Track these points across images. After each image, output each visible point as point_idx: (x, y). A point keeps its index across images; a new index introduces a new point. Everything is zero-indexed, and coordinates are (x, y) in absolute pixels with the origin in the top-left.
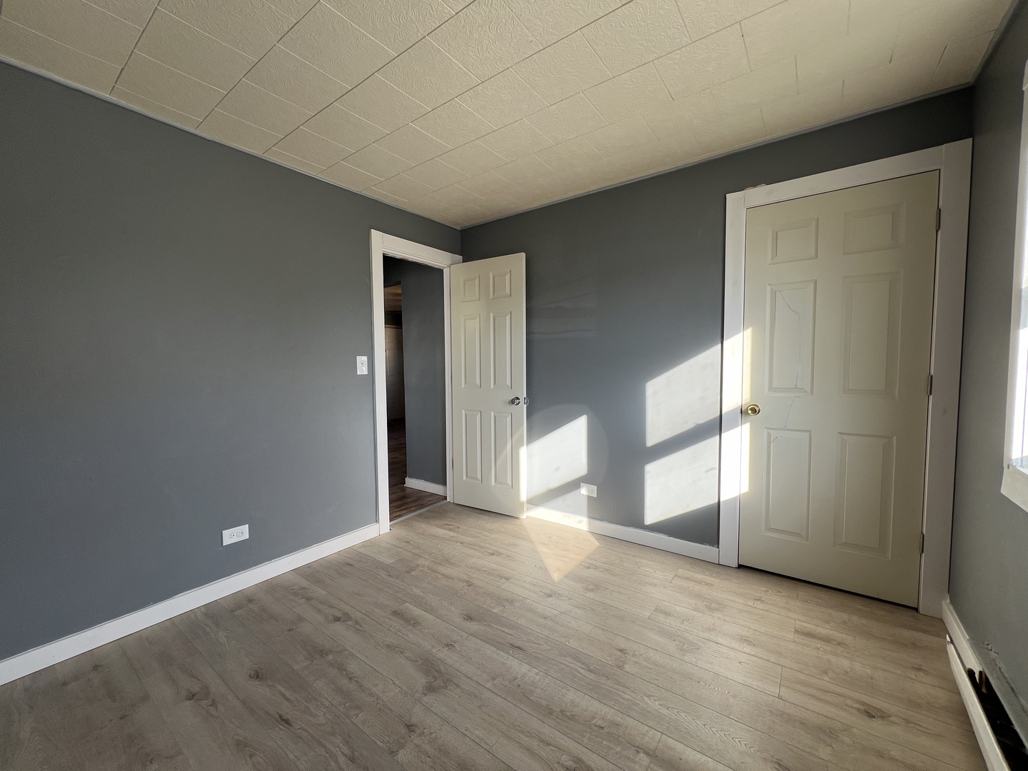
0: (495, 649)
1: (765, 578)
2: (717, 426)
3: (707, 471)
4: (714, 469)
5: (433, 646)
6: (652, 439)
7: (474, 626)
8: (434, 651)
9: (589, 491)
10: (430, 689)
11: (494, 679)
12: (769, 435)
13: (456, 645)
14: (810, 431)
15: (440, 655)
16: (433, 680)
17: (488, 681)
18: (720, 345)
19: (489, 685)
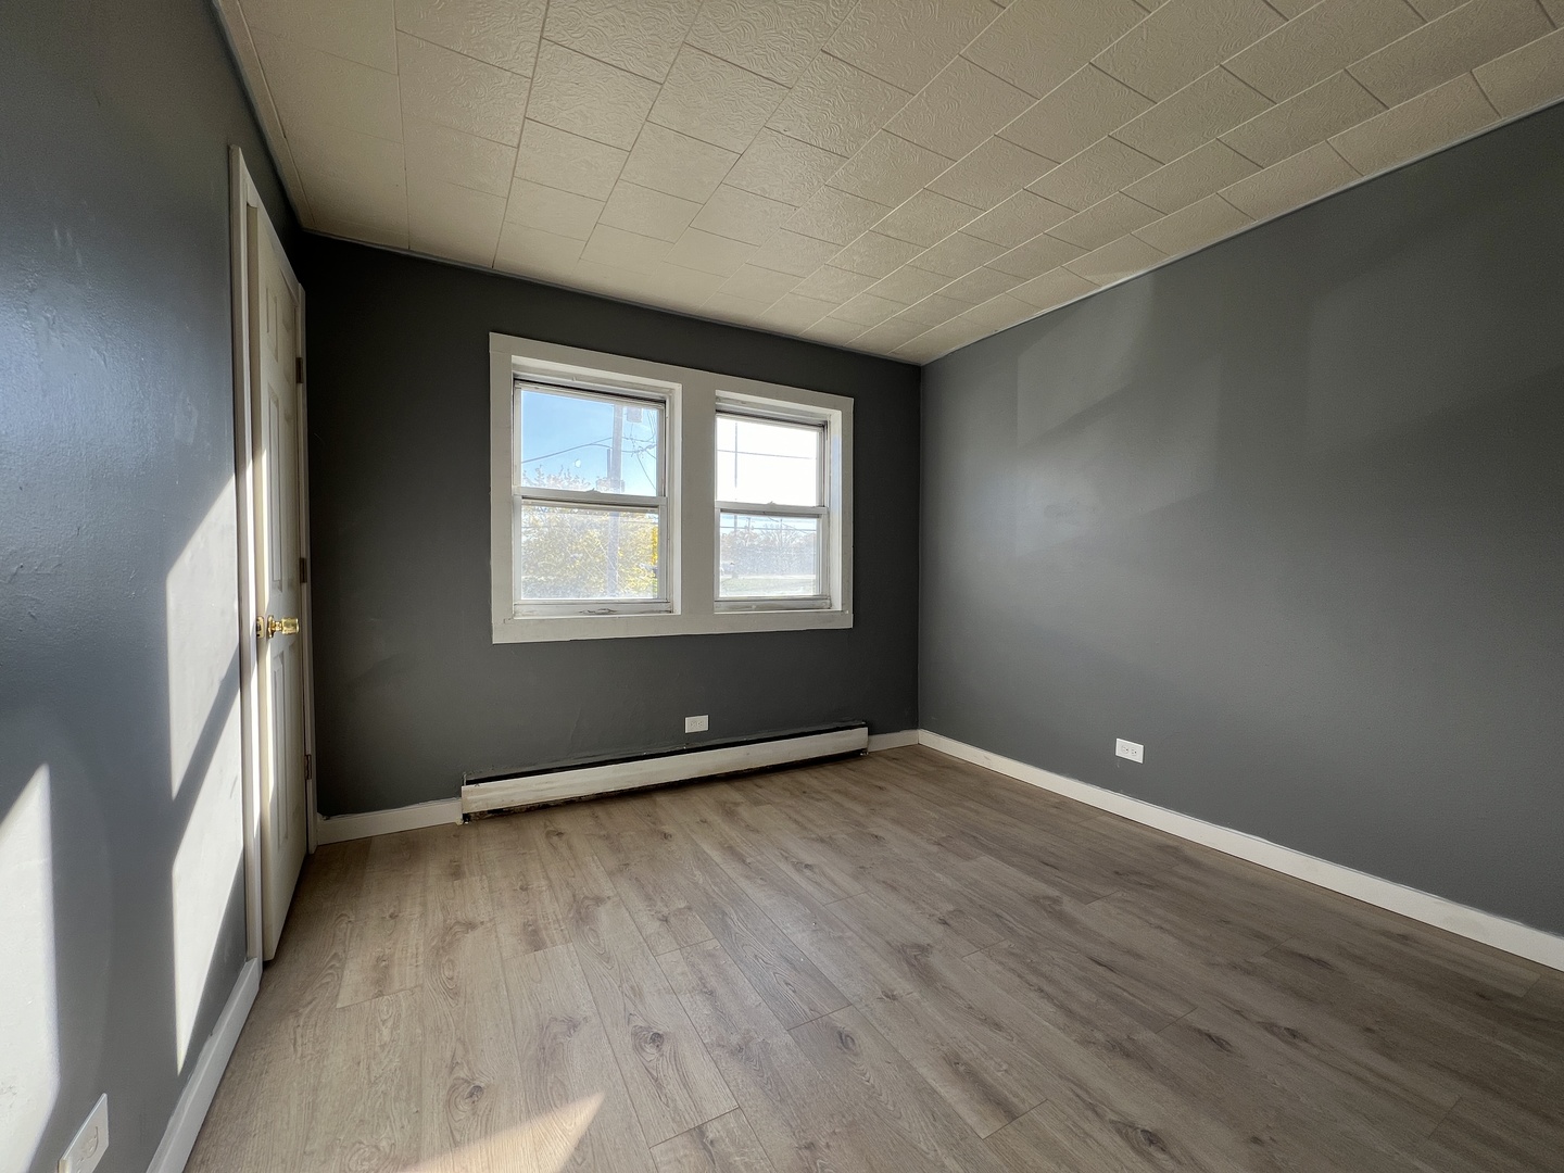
0: (823, 970)
3: (231, 794)
5: (918, 1003)
7: (842, 1019)
8: (916, 995)
10: (924, 949)
11: (840, 938)
13: (880, 994)
15: (908, 987)
16: (919, 957)
17: (849, 938)
19: (849, 934)
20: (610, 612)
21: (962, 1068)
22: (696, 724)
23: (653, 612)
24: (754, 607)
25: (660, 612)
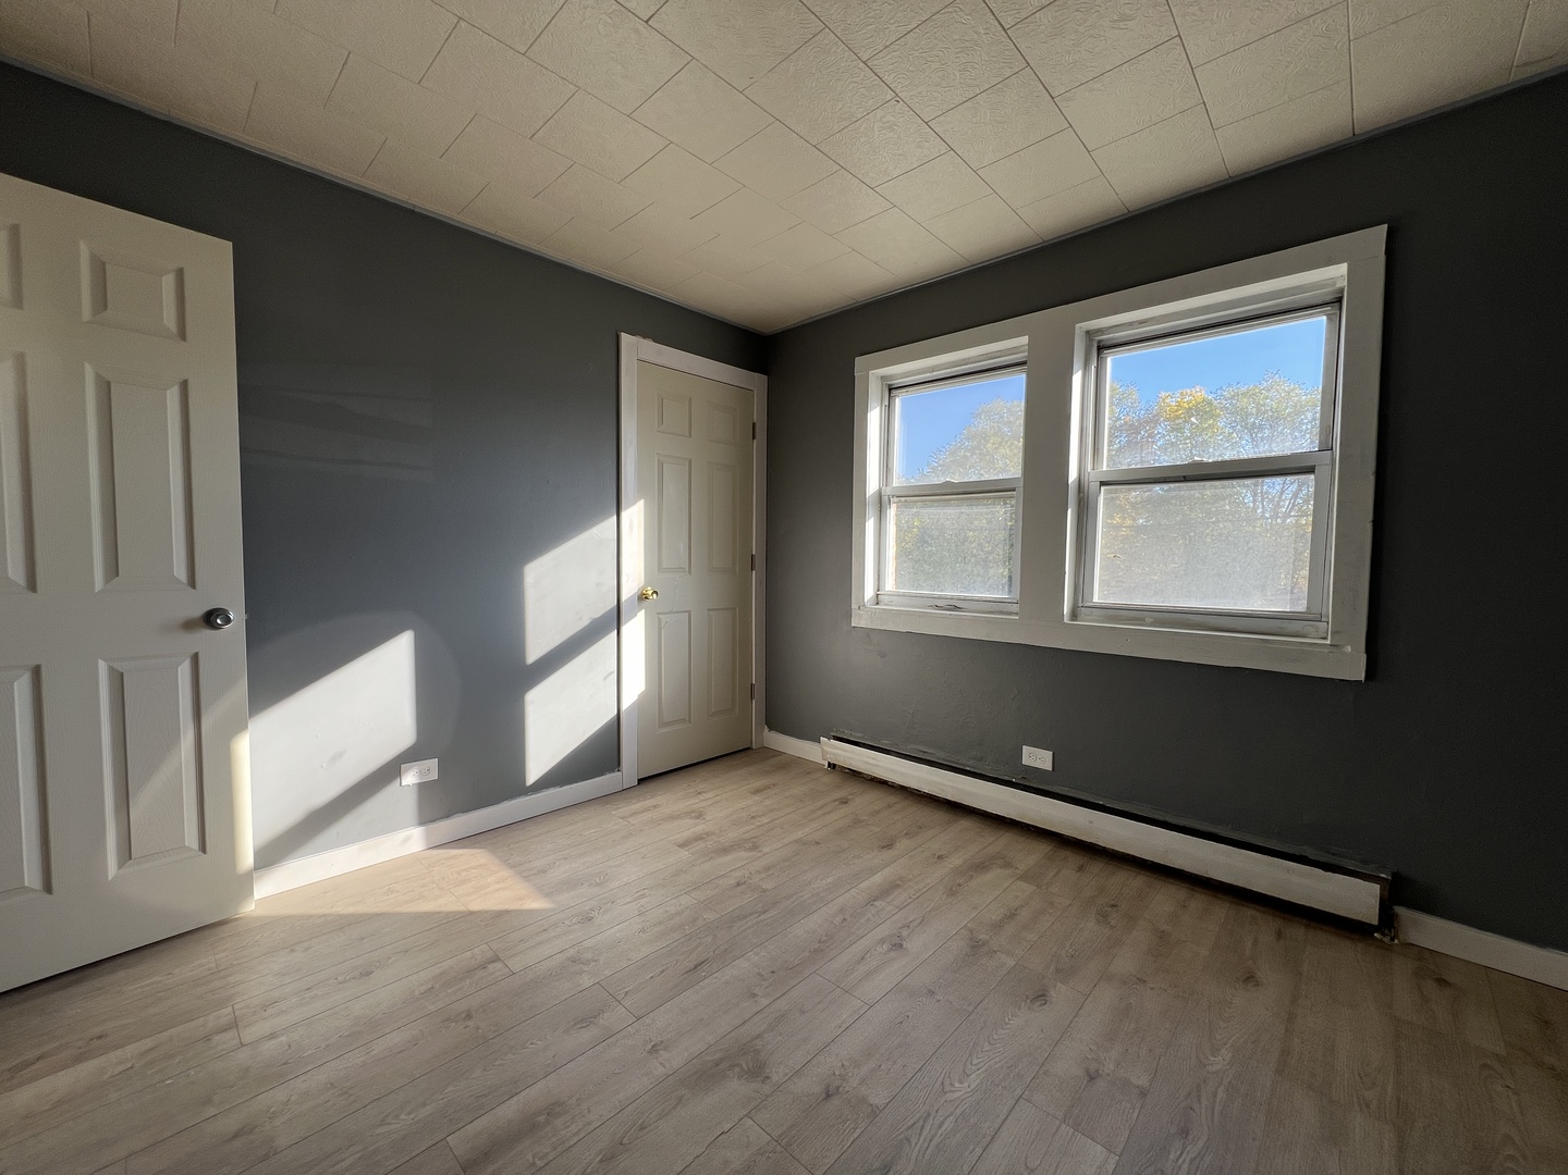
1: (682, 773)
2: (616, 618)
3: (605, 679)
4: (612, 672)
6: (534, 651)
9: (421, 774)
10: (756, 1073)
12: (659, 619)
14: (690, 612)
16: (738, 1070)
18: (615, 517)
19: (763, 1002)
20: (956, 608)
21: (542, 1118)
22: (1038, 758)
23: (1001, 613)
24: (1149, 620)
25: (1010, 614)
